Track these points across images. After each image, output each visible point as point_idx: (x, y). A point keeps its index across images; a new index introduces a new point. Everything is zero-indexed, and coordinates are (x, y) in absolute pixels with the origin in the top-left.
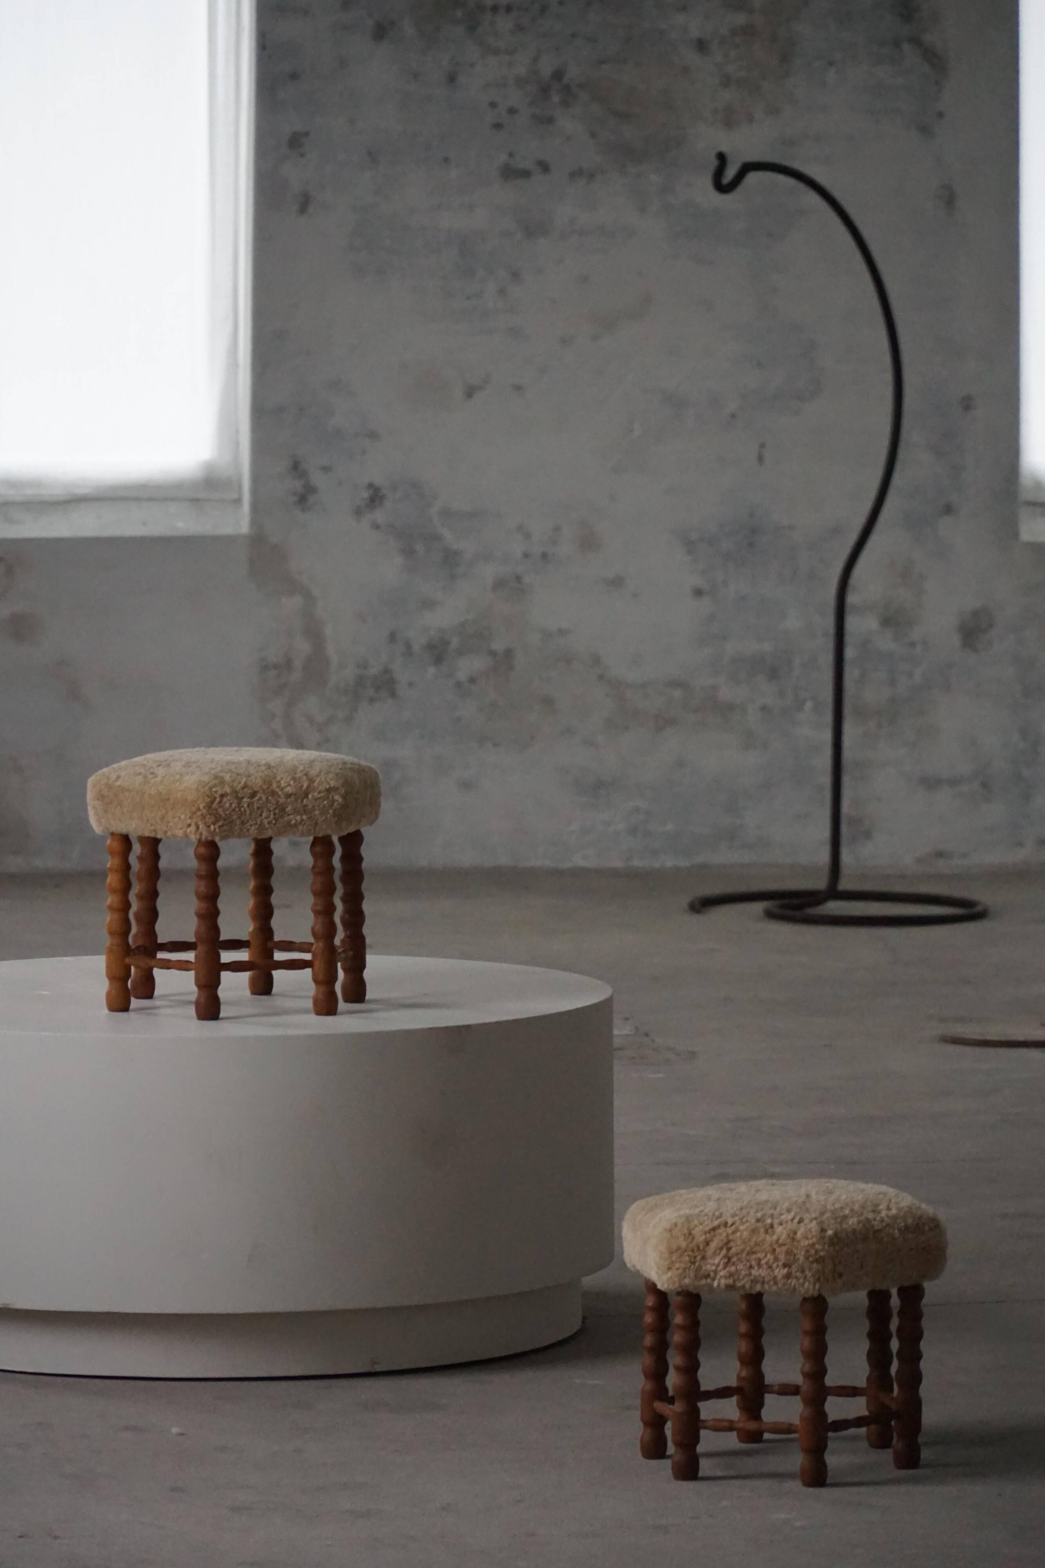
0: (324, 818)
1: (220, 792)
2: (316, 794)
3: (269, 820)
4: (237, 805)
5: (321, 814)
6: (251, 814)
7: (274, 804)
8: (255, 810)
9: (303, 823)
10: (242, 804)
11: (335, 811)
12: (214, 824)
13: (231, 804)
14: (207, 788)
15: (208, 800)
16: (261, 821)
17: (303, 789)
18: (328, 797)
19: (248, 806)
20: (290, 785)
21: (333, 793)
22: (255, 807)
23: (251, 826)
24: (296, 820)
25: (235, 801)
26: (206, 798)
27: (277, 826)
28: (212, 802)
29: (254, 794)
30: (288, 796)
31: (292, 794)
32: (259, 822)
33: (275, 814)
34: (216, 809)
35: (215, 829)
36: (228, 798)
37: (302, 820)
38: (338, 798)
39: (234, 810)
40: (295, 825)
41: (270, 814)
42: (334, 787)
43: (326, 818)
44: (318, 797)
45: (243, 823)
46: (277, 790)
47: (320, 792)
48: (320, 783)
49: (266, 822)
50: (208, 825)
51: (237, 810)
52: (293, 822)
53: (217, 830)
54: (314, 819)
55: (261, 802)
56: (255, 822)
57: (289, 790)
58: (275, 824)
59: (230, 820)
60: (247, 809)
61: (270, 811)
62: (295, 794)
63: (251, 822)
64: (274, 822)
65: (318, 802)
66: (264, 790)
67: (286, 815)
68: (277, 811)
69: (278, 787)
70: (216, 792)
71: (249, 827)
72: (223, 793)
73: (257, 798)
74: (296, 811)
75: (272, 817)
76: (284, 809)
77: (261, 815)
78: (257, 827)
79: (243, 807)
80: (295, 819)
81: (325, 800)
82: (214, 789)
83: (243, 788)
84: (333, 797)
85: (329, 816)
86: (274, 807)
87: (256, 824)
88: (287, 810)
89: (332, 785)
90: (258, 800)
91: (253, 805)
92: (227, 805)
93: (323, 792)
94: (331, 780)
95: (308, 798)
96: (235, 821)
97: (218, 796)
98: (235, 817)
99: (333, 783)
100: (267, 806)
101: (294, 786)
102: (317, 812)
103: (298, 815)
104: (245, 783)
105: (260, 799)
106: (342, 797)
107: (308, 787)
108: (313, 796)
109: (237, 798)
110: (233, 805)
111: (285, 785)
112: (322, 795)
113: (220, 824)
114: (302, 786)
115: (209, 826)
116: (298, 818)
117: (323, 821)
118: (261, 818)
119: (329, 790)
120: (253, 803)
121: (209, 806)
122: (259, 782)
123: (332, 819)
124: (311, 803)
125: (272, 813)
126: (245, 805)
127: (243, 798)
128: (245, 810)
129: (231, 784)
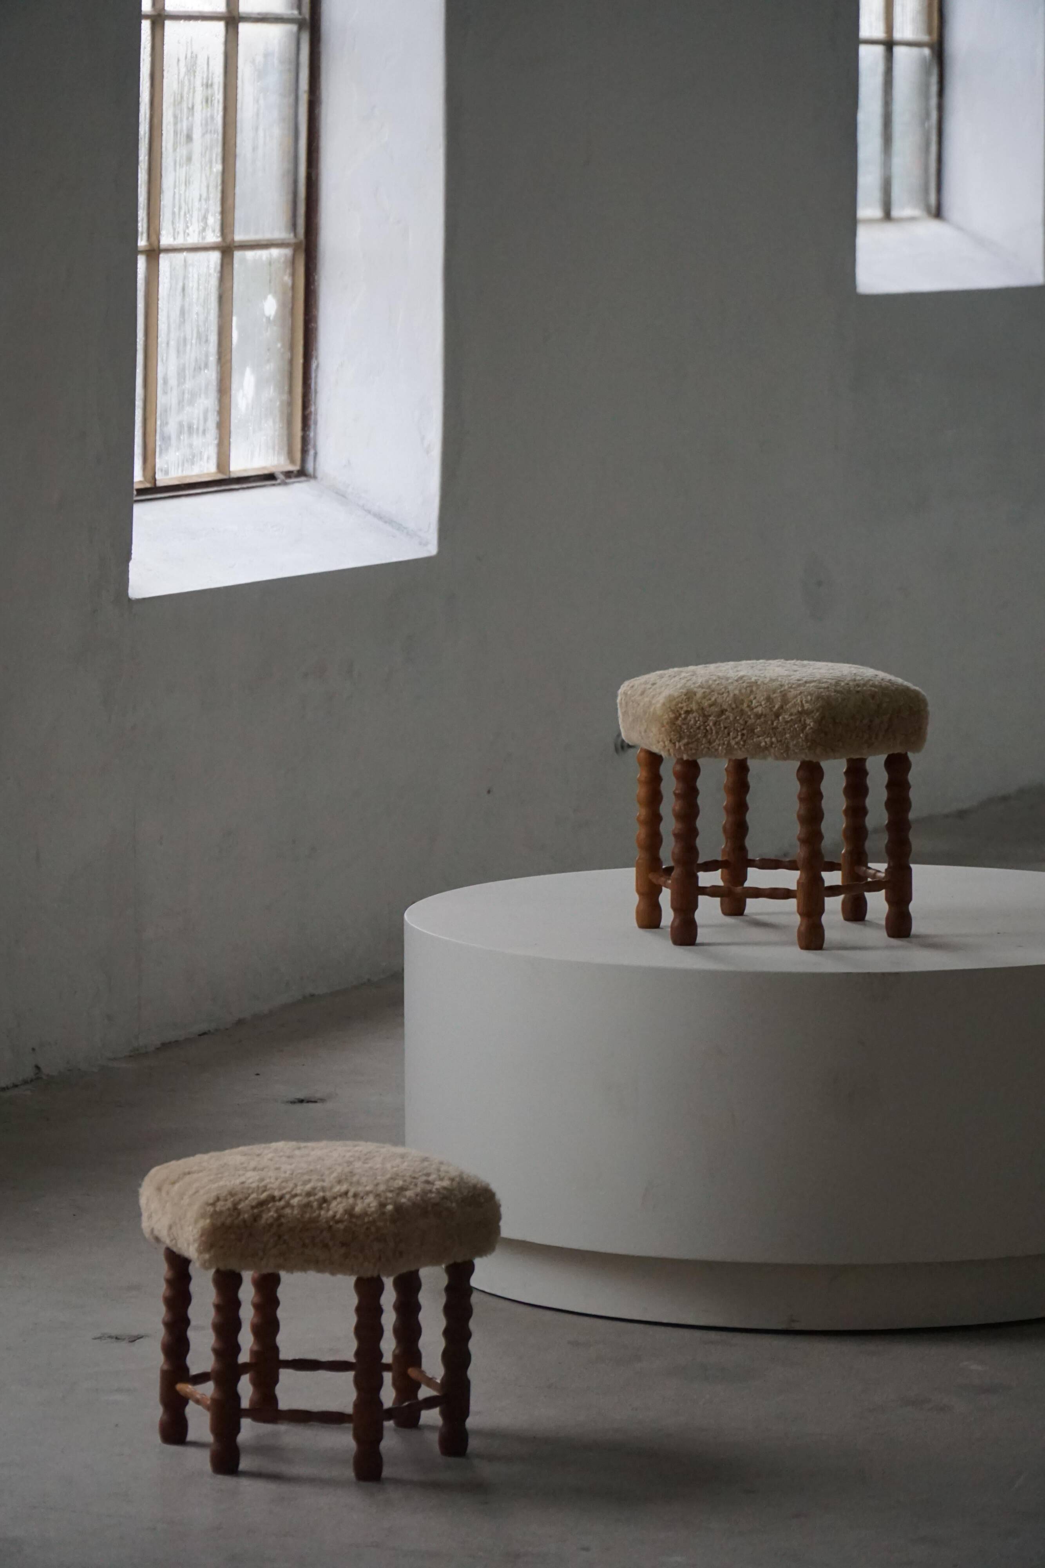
0: (795, 742)
1: (685, 709)
2: (786, 717)
3: (737, 740)
4: (702, 724)
5: (792, 738)
6: (717, 733)
7: (741, 725)
8: (722, 729)
9: (773, 746)
10: (709, 721)
11: (806, 736)
12: (679, 741)
13: (696, 722)
14: (674, 703)
15: (672, 716)
16: (729, 742)
17: (774, 710)
18: (800, 721)
19: (715, 724)
20: (761, 705)
21: (805, 716)
22: (722, 725)
23: (719, 745)
24: (766, 742)
25: (701, 719)
26: (670, 713)
27: (746, 747)
28: (677, 718)
29: (723, 712)
30: (758, 716)
31: (762, 714)
32: (726, 743)
33: (743, 735)
34: (680, 727)
35: (680, 747)
36: (694, 714)
37: (772, 743)
38: (810, 722)
39: (699, 728)
40: (766, 748)
41: (738, 735)
42: (807, 710)
43: (798, 743)
44: (789, 719)
45: (710, 742)
46: (747, 709)
47: (791, 715)
48: (795, 705)
49: (733, 743)
50: (673, 742)
51: (702, 728)
52: (763, 744)
53: (682, 748)
54: (785, 742)
55: (729, 721)
56: (722, 742)
57: (759, 710)
58: (744, 746)
59: (696, 738)
60: (713, 728)
61: (738, 731)
62: (765, 716)
63: (717, 742)
64: (742, 743)
65: (789, 725)
66: (733, 709)
67: (755, 736)
68: (745, 732)
69: (748, 706)
70: (682, 708)
71: (717, 747)
72: (689, 709)
73: (724, 717)
74: (764, 733)
75: (739, 737)
76: (752, 731)
77: (729, 734)
78: (725, 747)
79: (708, 725)
80: (764, 741)
81: (796, 723)
82: (680, 705)
83: (710, 706)
84: (805, 720)
85: (800, 740)
86: (742, 727)
87: (724, 744)
88: (756, 731)
89: (806, 708)
90: (726, 719)
91: (720, 725)
92: (692, 722)
93: (796, 714)
94: (807, 702)
95: (779, 720)
96: (701, 739)
97: (682, 712)
98: (700, 735)
99: (806, 706)
100: (734, 726)
101: (764, 706)
102: (788, 736)
103: (767, 737)
104: (716, 700)
105: (727, 718)
106: (815, 722)
107: (781, 707)
108: (784, 718)
109: (704, 716)
110: (699, 722)
111: (757, 704)
112: (793, 717)
113: (685, 741)
114: (774, 707)
115: (674, 744)
116: (768, 740)
117: (795, 745)
118: (728, 739)
119: (803, 713)
120: (720, 721)
121: (672, 722)
122: (730, 699)
123: (804, 744)
124: (781, 726)
125: (739, 734)
126: (711, 724)
127: (710, 716)
128: (711, 729)
129: (699, 701)
